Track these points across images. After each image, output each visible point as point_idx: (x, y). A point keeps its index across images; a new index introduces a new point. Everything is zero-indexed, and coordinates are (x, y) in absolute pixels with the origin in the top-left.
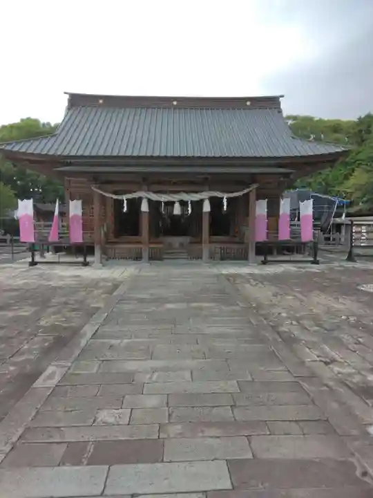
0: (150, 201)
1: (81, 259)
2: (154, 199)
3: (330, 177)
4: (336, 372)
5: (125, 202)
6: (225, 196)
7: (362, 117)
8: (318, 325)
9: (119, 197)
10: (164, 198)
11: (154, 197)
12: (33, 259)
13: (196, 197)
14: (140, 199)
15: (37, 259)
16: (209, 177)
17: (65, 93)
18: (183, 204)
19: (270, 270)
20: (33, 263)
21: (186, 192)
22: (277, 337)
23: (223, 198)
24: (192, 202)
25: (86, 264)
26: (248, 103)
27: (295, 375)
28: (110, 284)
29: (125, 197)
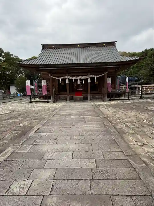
0: (69, 79)
1: (47, 101)
2: (70, 79)
3: (132, 72)
4: (147, 152)
5: (61, 80)
6: (96, 77)
7: (144, 50)
8: (133, 125)
9: (58, 78)
10: (74, 78)
11: (71, 78)
12: (31, 100)
13: (85, 77)
14: (66, 79)
15: (32, 100)
16: (90, 70)
17: (41, 44)
18: (81, 80)
19: (112, 103)
20: (31, 102)
21: (82, 76)
22: (116, 131)
23: (95, 77)
24: (84, 79)
25: (48, 102)
26: (104, 45)
27: (126, 155)
28: (53, 109)
29: (60, 78)
